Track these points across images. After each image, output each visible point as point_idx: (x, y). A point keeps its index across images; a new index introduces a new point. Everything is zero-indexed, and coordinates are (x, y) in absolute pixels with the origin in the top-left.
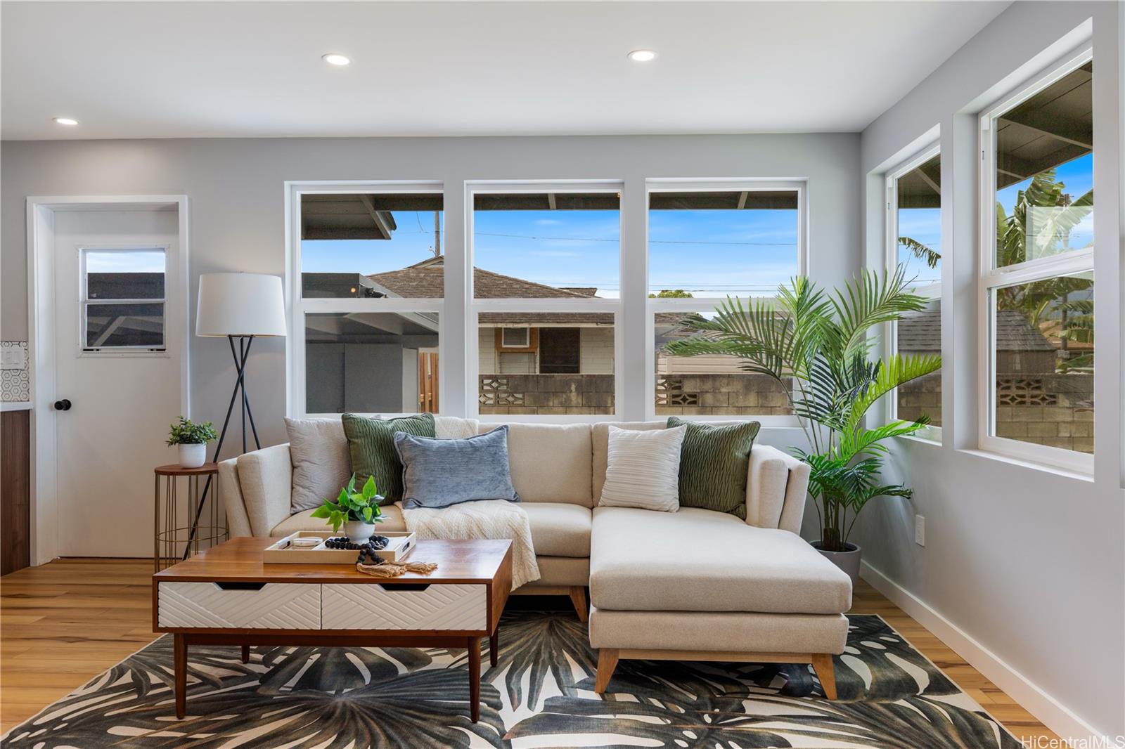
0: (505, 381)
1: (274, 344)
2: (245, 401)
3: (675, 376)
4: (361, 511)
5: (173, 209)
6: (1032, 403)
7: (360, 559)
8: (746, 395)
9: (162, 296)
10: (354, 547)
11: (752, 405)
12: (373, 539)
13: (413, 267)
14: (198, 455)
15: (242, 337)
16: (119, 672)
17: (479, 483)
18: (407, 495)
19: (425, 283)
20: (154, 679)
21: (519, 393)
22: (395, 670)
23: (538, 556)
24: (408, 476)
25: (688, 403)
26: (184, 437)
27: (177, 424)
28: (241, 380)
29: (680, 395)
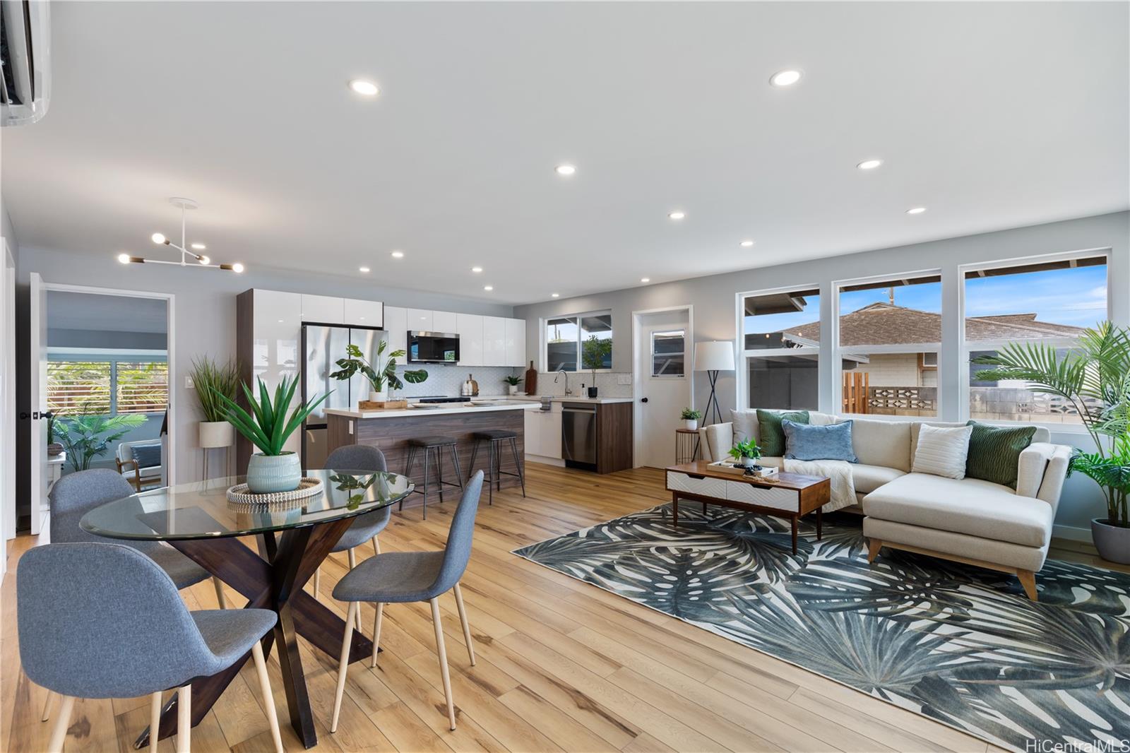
0: (916, 392)
1: (730, 375)
2: (715, 399)
4: (748, 453)
5: (687, 311)
7: (745, 473)
9: (683, 351)
10: (745, 468)
12: (755, 466)
13: (857, 312)
14: (693, 425)
15: (714, 371)
16: (658, 508)
17: (830, 450)
18: (788, 452)
19: (864, 322)
20: (669, 513)
21: (929, 400)
22: (769, 530)
23: (856, 492)
24: (789, 442)
26: (688, 416)
27: (685, 410)
28: (713, 391)
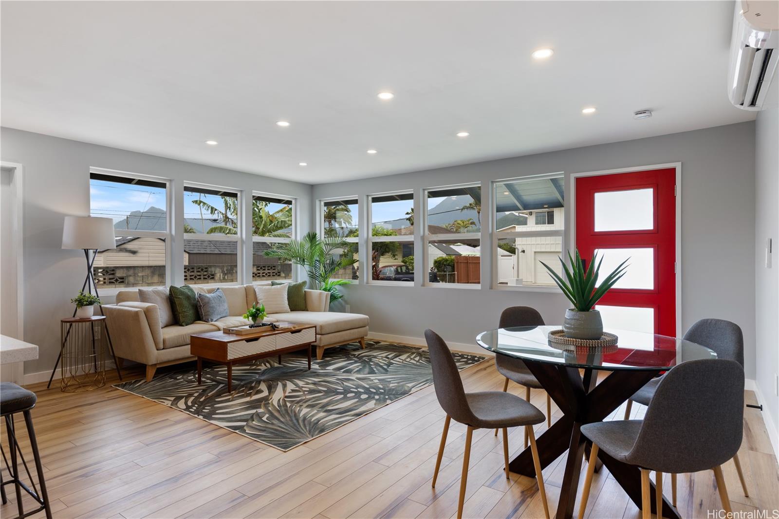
3: (111, 267)
6: (273, 275)
8: (152, 277)
11: (155, 282)
18: (206, 317)
25: (119, 283)
29: (114, 278)
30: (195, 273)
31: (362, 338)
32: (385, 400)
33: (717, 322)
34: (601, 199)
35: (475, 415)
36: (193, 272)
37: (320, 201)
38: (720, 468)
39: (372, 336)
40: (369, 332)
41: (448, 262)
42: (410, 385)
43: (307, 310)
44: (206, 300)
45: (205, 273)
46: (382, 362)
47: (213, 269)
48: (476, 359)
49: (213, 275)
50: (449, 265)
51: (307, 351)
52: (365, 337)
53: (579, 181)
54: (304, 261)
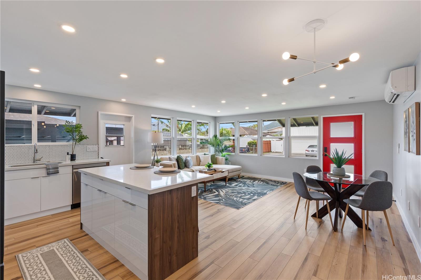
30: (160, 148)
31: (239, 175)
32: (260, 196)
33: (380, 171)
34: (333, 126)
35: (312, 197)
36: (159, 148)
37: (218, 123)
38: (386, 211)
39: (242, 174)
40: (242, 173)
41: (254, 143)
42: (266, 191)
43: (217, 164)
44: (188, 161)
45: (163, 148)
46: (250, 183)
47: (166, 146)
48: (284, 183)
49: (165, 149)
50: (254, 144)
51: (224, 179)
52: (240, 175)
53: (324, 118)
54: (214, 145)
